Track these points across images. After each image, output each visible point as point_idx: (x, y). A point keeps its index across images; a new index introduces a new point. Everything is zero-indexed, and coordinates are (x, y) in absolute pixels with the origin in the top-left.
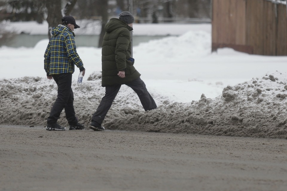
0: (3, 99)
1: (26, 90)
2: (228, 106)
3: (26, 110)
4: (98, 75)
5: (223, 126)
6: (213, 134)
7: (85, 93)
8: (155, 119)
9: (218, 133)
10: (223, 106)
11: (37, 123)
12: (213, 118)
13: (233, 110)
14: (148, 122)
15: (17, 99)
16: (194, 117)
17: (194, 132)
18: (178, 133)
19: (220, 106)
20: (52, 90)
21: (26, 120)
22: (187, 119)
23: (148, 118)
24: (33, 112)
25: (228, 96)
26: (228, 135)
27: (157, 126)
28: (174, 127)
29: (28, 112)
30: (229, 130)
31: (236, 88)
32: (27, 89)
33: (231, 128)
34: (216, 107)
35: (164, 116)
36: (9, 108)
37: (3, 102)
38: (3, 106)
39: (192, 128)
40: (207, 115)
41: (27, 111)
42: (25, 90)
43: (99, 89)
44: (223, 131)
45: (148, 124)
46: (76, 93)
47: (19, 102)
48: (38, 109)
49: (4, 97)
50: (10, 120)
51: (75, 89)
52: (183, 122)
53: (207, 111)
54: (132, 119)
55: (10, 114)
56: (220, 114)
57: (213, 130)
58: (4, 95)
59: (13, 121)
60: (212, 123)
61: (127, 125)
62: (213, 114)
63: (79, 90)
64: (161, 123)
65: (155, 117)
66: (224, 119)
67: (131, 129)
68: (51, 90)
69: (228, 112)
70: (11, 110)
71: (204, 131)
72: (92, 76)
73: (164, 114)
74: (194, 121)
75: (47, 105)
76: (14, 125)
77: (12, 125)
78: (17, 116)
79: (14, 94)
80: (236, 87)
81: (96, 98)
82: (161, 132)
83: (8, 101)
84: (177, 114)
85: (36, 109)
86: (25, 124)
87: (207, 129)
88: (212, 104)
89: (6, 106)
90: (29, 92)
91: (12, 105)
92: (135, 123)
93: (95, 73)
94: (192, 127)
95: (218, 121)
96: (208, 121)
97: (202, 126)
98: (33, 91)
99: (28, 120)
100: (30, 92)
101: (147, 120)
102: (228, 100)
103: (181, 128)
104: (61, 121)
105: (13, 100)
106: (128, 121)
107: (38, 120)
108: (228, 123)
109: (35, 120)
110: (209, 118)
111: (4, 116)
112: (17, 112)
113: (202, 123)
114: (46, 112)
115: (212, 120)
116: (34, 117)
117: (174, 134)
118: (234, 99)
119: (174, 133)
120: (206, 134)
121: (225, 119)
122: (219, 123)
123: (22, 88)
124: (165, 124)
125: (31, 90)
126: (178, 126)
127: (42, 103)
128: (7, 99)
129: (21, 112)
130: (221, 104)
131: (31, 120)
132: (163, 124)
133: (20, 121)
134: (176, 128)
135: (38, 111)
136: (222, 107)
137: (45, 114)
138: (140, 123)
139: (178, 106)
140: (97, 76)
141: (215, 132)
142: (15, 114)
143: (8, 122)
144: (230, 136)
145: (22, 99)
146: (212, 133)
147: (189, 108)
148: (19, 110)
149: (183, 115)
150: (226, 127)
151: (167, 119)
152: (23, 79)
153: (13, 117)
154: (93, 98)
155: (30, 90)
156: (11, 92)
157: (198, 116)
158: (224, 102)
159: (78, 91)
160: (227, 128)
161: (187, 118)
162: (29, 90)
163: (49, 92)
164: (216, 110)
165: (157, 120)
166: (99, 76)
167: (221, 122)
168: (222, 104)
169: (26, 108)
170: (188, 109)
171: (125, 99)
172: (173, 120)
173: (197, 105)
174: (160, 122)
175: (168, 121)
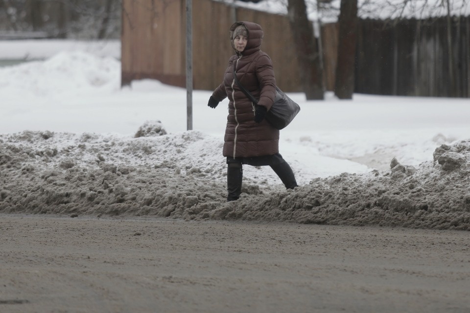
0: (5, 170)
1: (40, 154)
2: (450, 178)
3: (57, 188)
4: (155, 128)
5: (449, 213)
6: (431, 226)
7: (140, 157)
8: (313, 202)
9: (442, 225)
10: (440, 179)
11: (81, 209)
12: (427, 200)
13: (460, 185)
14: (299, 207)
15: (33, 169)
16: (390, 198)
17: (393, 223)
18: (362, 225)
19: (435, 179)
20: (84, 152)
21: (58, 204)
22: (377, 202)
23: (299, 200)
24: (70, 191)
25: (449, 163)
26: (462, 229)
27: (319, 214)
28: (353, 215)
29: (62, 192)
30: (463, 220)
31: (458, 148)
32: (42, 153)
33: (466, 216)
34: (427, 180)
35: (330, 196)
36: (21, 185)
37: (6, 175)
38: (8, 182)
39: (388, 218)
40: (414, 194)
41: (60, 190)
42: (38, 154)
43: (165, 151)
44: (449, 222)
45: (300, 209)
46: (125, 157)
47: (36, 175)
48: (78, 186)
49: (5, 165)
50: (26, 206)
51: (124, 151)
52: (368, 206)
53: (412, 187)
54: (267, 201)
55: (26, 196)
56: (439, 193)
57: (431, 220)
58: (5, 162)
59: (34, 207)
60: (425, 208)
61: (259, 213)
62: (425, 193)
63: (130, 153)
64: (325, 208)
65: (313, 199)
66: (448, 201)
67: (269, 219)
68: (81, 154)
69: (453, 189)
70: (27, 188)
71: (413, 221)
72: (144, 129)
73: (330, 193)
74: (390, 204)
75: (93, 180)
76: (35, 213)
77: (31, 213)
78: (40, 198)
79: (22, 160)
80: (458, 146)
81: (169, 166)
82: (329, 224)
83: (14, 173)
84: (355, 193)
85: (74, 186)
86: (59, 212)
87: (417, 218)
88: (418, 175)
89: (13, 181)
90: (45, 158)
91: (24, 179)
92: (274, 208)
93: (149, 124)
94: (387, 215)
95: (438, 205)
96: (418, 205)
97: (406, 214)
98: (53, 156)
99: (64, 205)
100: (48, 157)
101: (297, 203)
102: (449, 169)
103: (366, 217)
104: (129, 207)
105: (25, 171)
106: (260, 205)
107: (82, 204)
108: (459, 209)
109: (77, 205)
110: (419, 200)
111: (15, 199)
112: (40, 192)
113: (406, 209)
114: (95, 191)
115: (425, 203)
116: (73, 200)
117: (355, 227)
118: (459, 166)
119: (354, 225)
120: (418, 227)
121: (450, 201)
122: (439, 209)
123: (32, 150)
124: (334, 211)
125: (49, 154)
126: (360, 213)
127: (84, 177)
128: (13, 170)
129: (48, 192)
130: (435, 175)
131: (69, 205)
132: (330, 211)
133: (46, 207)
134: (356, 216)
135: (79, 189)
136: (439, 181)
137: (95, 194)
138: (284, 209)
139: (351, 179)
140: (153, 129)
141: (434, 224)
142: (36, 195)
143: (23, 209)
144: (465, 230)
145: (41, 169)
146: (429, 224)
147: (374, 183)
148: (43, 187)
149: (368, 195)
150: (455, 214)
151: (336, 201)
152: (22, 134)
153: (32, 201)
154: (163, 166)
155: (47, 153)
156: (16, 157)
157: (398, 197)
158: (441, 173)
159: (128, 154)
160: (458, 217)
161: (375, 199)
162: (44, 153)
163: (80, 157)
164: (427, 185)
165: (317, 203)
166: (157, 129)
167: (443, 206)
168: (438, 177)
169: (55, 184)
170: (373, 185)
171: (220, 168)
172: (348, 203)
173: (389, 177)
174: (322, 208)
175: (339, 204)
